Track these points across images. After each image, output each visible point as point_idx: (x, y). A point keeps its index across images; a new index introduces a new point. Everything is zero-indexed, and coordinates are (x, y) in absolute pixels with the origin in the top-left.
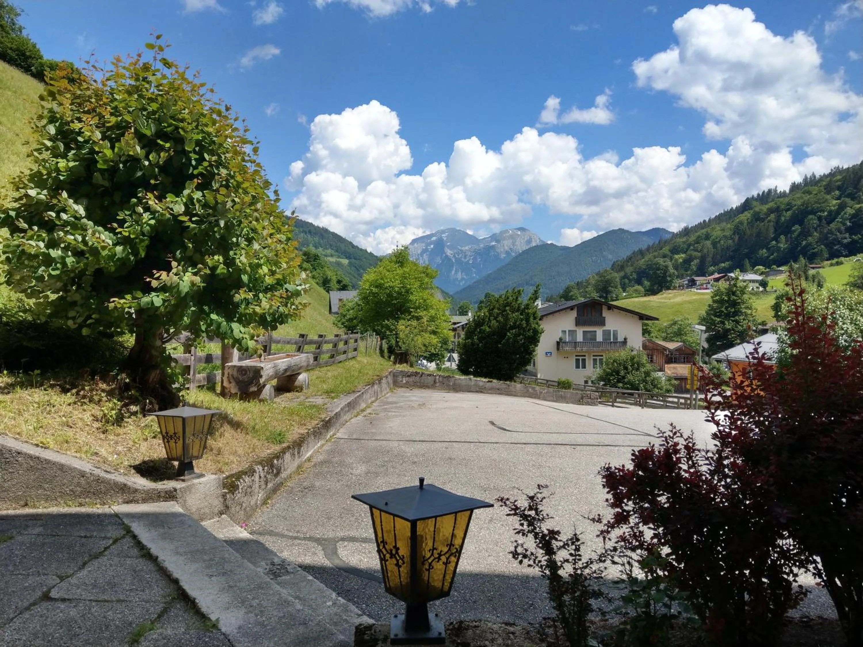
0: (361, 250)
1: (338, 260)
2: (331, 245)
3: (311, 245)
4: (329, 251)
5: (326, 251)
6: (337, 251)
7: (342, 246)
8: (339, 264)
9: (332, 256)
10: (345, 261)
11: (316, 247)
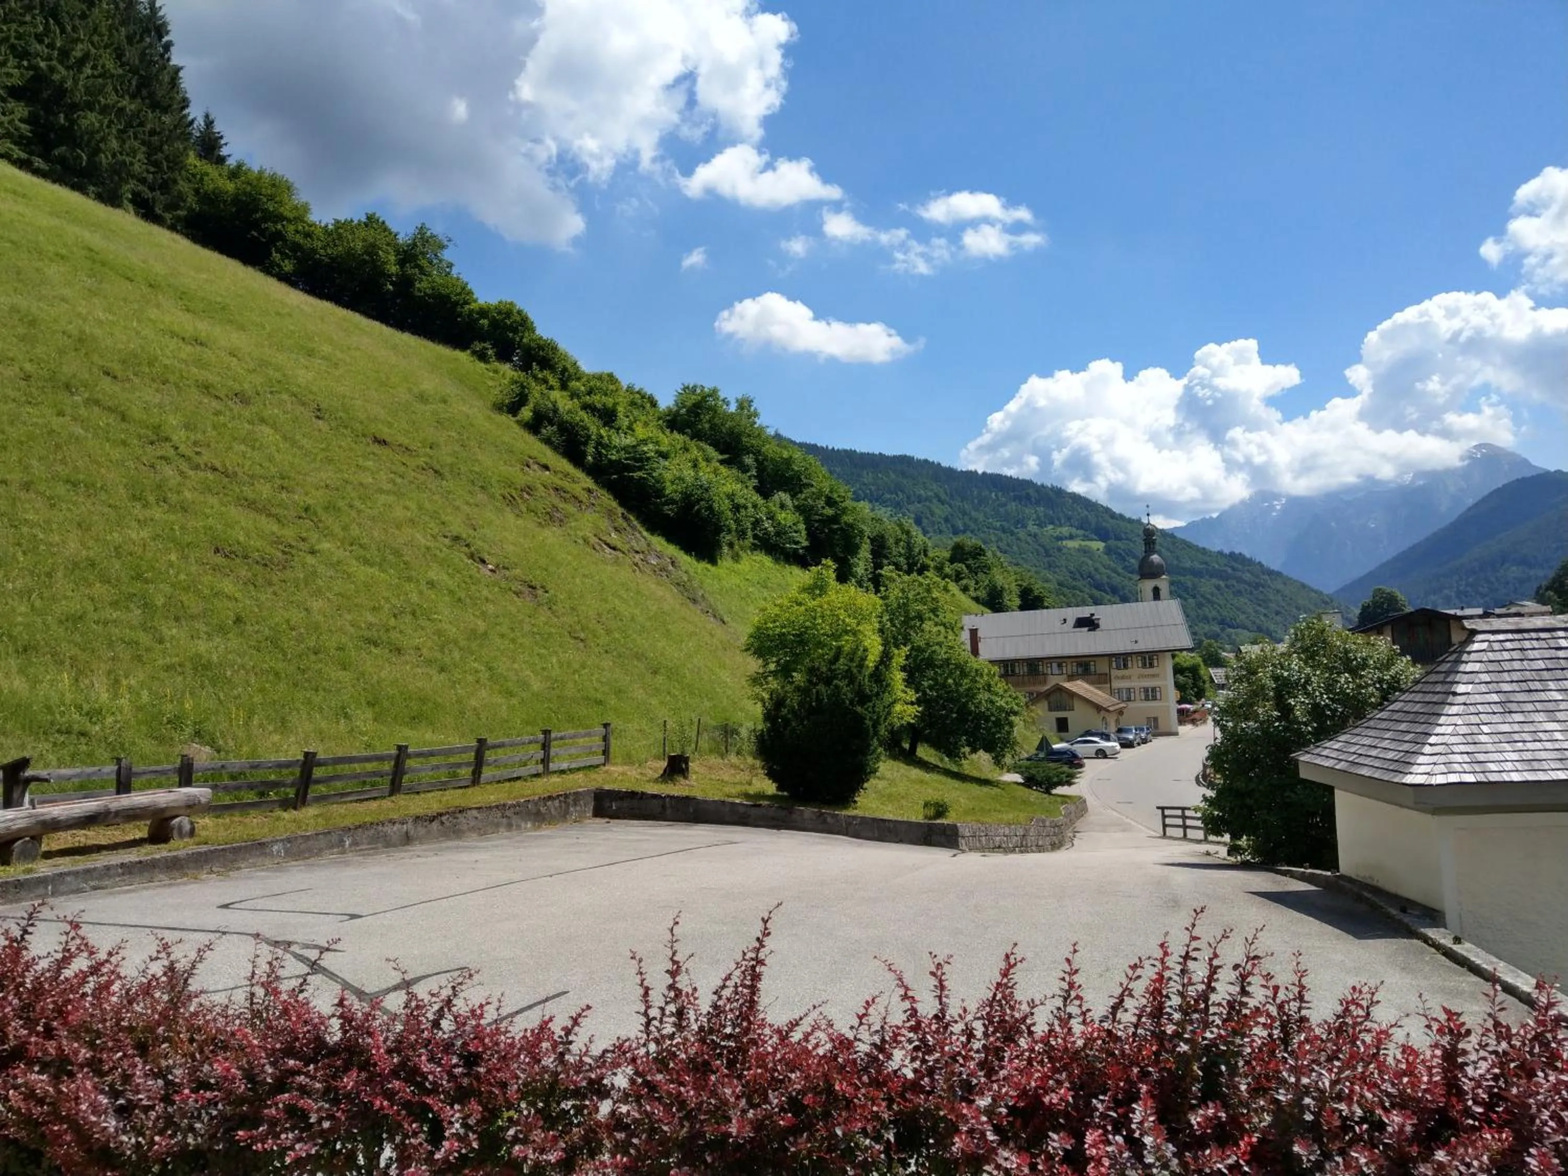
0: (1130, 521)
1: (1083, 543)
2: (1069, 519)
3: (1031, 523)
4: (1065, 530)
5: (1059, 529)
6: (1081, 527)
7: (1092, 518)
8: (1085, 551)
9: (1071, 537)
10: (1098, 545)
11: (1041, 525)
